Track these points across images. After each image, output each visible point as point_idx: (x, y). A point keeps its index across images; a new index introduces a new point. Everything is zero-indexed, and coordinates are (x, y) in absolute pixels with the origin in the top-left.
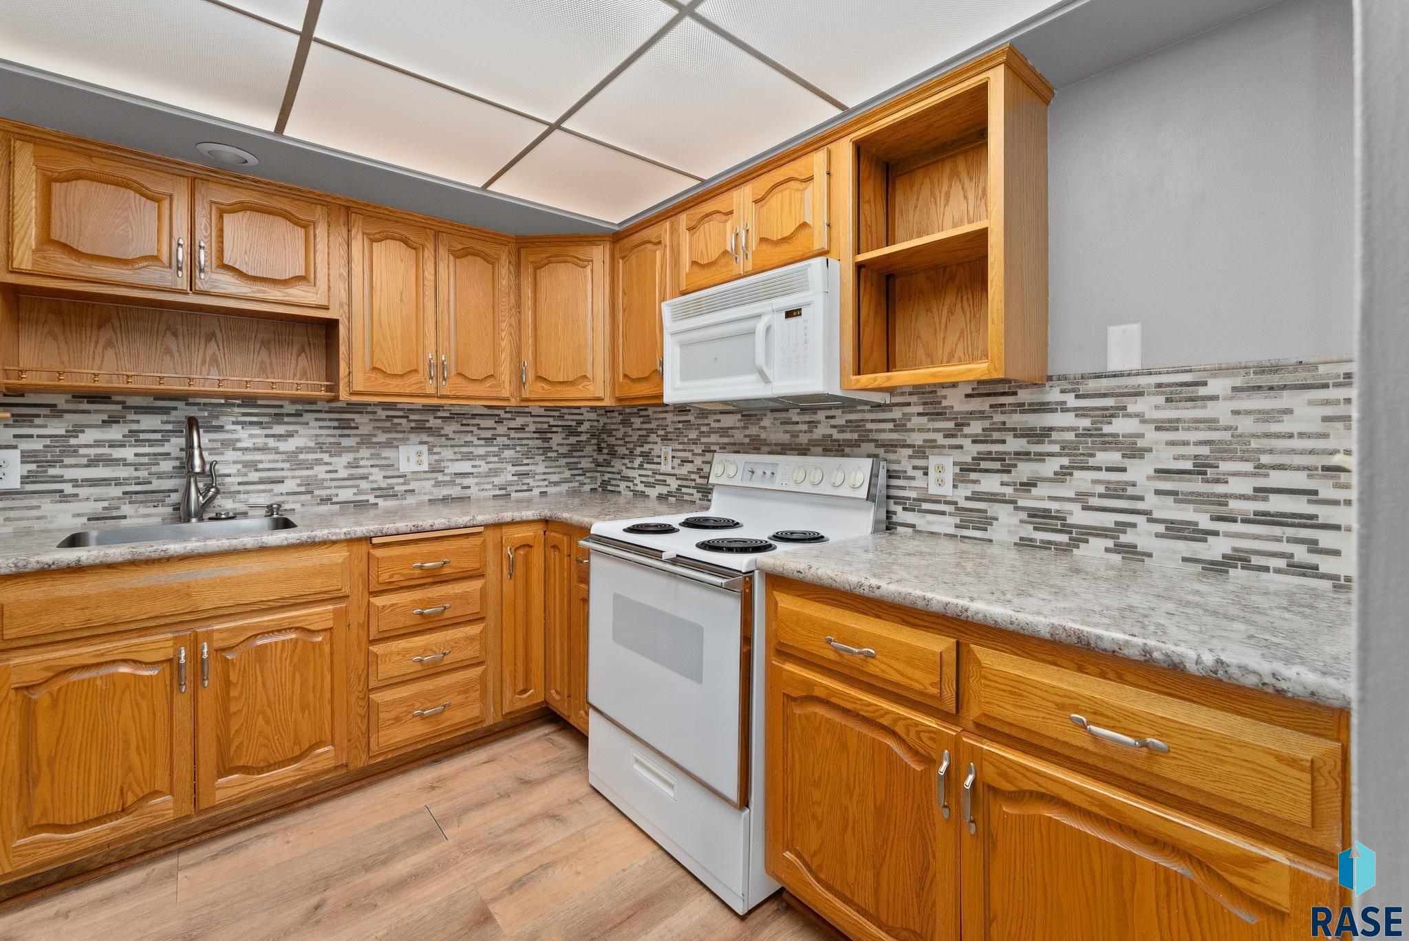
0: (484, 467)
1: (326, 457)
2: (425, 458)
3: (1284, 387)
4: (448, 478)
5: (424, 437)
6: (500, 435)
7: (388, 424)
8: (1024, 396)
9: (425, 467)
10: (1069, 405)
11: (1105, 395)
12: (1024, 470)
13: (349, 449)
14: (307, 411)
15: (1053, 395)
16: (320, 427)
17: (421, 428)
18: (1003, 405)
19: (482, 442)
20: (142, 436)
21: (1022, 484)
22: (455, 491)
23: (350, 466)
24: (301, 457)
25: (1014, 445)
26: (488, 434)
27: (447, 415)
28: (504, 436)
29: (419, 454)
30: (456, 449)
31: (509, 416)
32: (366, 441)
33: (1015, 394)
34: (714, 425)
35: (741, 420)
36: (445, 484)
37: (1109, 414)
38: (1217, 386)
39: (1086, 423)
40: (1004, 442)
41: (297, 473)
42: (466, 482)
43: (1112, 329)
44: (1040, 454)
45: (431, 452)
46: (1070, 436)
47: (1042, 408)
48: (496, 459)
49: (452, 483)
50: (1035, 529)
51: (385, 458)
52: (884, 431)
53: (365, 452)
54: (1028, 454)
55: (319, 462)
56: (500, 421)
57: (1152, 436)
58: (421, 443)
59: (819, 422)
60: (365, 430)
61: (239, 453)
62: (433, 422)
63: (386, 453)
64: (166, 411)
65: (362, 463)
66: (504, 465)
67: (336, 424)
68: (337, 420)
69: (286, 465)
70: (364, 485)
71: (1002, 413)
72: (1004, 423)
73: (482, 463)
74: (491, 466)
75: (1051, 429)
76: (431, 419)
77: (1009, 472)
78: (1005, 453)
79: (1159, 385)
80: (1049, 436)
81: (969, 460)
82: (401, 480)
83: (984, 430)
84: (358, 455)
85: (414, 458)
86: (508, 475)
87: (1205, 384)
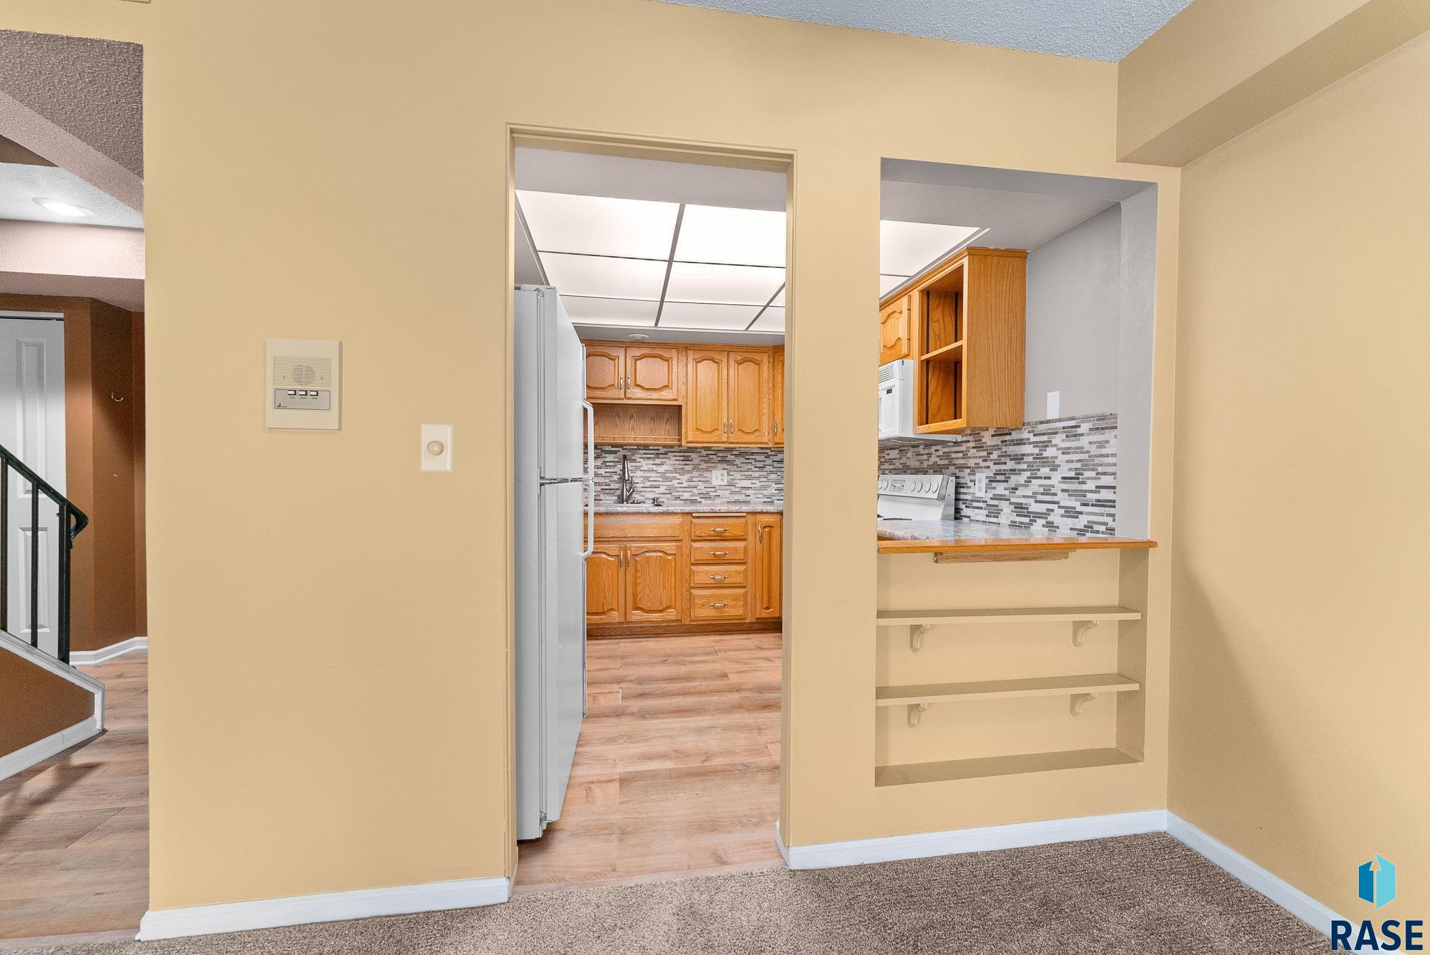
0: (758, 484)
1: (677, 475)
2: (725, 477)
3: (1107, 428)
4: (737, 490)
5: (725, 466)
6: (767, 465)
7: (707, 459)
8: (1015, 435)
9: (725, 483)
10: (1031, 441)
11: (1044, 434)
12: (1014, 480)
13: (688, 472)
14: (670, 452)
15: (1025, 435)
16: (676, 460)
17: (723, 460)
18: (1006, 441)
19: (757, 469)
20: (608, 464)
21: (1013, 489)
22: (742, 498)
23: (689, 481)
24: (667, 475)
25: (1011, 465)
26: (761, 464)
27: (737, 453)
28: (770, 465)
29: (722, 475)
30: (742, 473)
31: (773, 453)
32: (696, 467)
33: (1010, 434)
34: (887, 457)
35: (898, 454)
36: (736, 493)
37: (1046, 445)
38: (1084, 428)
39: (1036, 451)
40: (1005, 463)
41: (666, 483)
42: (748, 492)
43: (1048, 394)
44: (1019, 470)
45: (728, 474)
46: (1030, 459)
47: (1020, 442)
48: (765, 479)
49: (740, 492)
50: (1017, 515)
51: (705, 477)
52: (958, 458)
53: (695, 474)
54: (1015, 470)
55: (675, 478)
56: (768, 457)
57: (1062, 458)
58: (723, 469)
59: (932, 454)
60: (696, 462)
61: (642, 472)
62: (730, 457)
63: (706, 474)
64: (615, 452)
65: (694, 479)
66: (770, 484)
67: (682, 458)
68: (683, 456)
69: (661, 479)
70: (695, 491)
71: (1006, 445)
72: (1006, 452)
73: (757, 482)
74: (762, 483)
75: (1024, 455)
76: (729, 456)
77: (1007, 481)
78: (1006, 470)
79: (1064, 428)
80: (1023, 459)
81: (992, 475)
82: (713, 490)
83: (998, 456)
84: (693, 475)
85: (720, 477)
86: (772, 490)
87: (1079, 427)
